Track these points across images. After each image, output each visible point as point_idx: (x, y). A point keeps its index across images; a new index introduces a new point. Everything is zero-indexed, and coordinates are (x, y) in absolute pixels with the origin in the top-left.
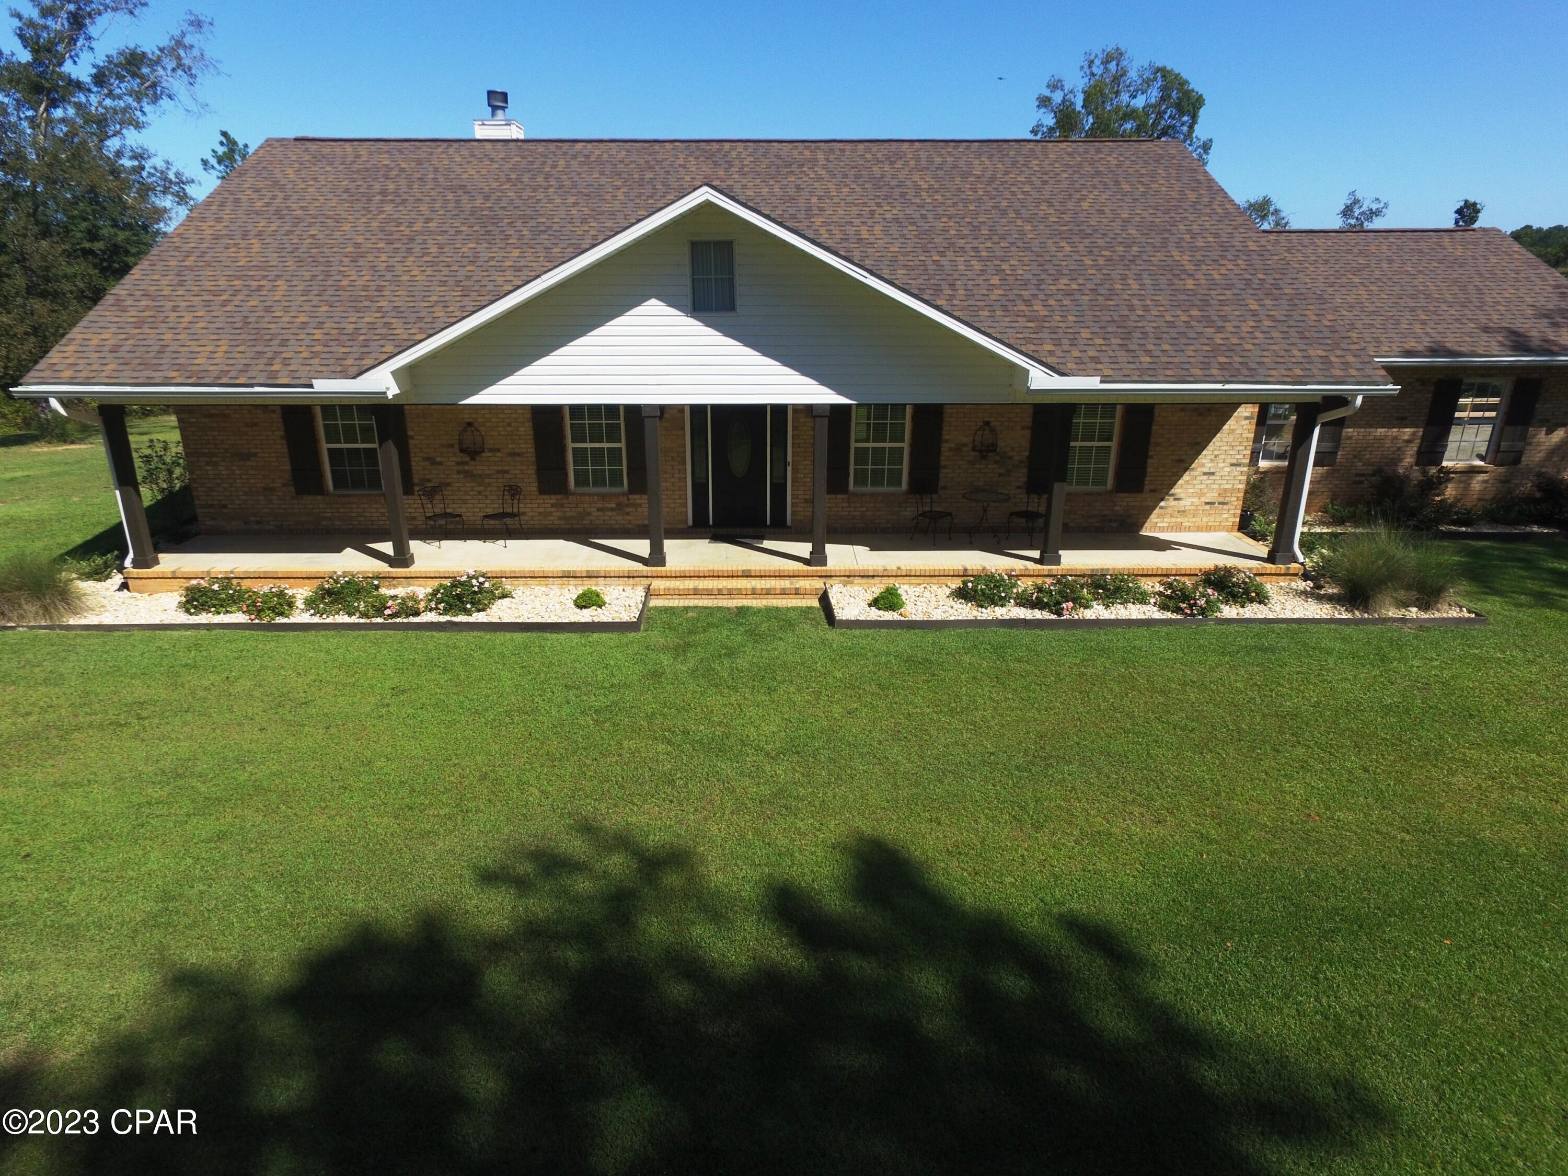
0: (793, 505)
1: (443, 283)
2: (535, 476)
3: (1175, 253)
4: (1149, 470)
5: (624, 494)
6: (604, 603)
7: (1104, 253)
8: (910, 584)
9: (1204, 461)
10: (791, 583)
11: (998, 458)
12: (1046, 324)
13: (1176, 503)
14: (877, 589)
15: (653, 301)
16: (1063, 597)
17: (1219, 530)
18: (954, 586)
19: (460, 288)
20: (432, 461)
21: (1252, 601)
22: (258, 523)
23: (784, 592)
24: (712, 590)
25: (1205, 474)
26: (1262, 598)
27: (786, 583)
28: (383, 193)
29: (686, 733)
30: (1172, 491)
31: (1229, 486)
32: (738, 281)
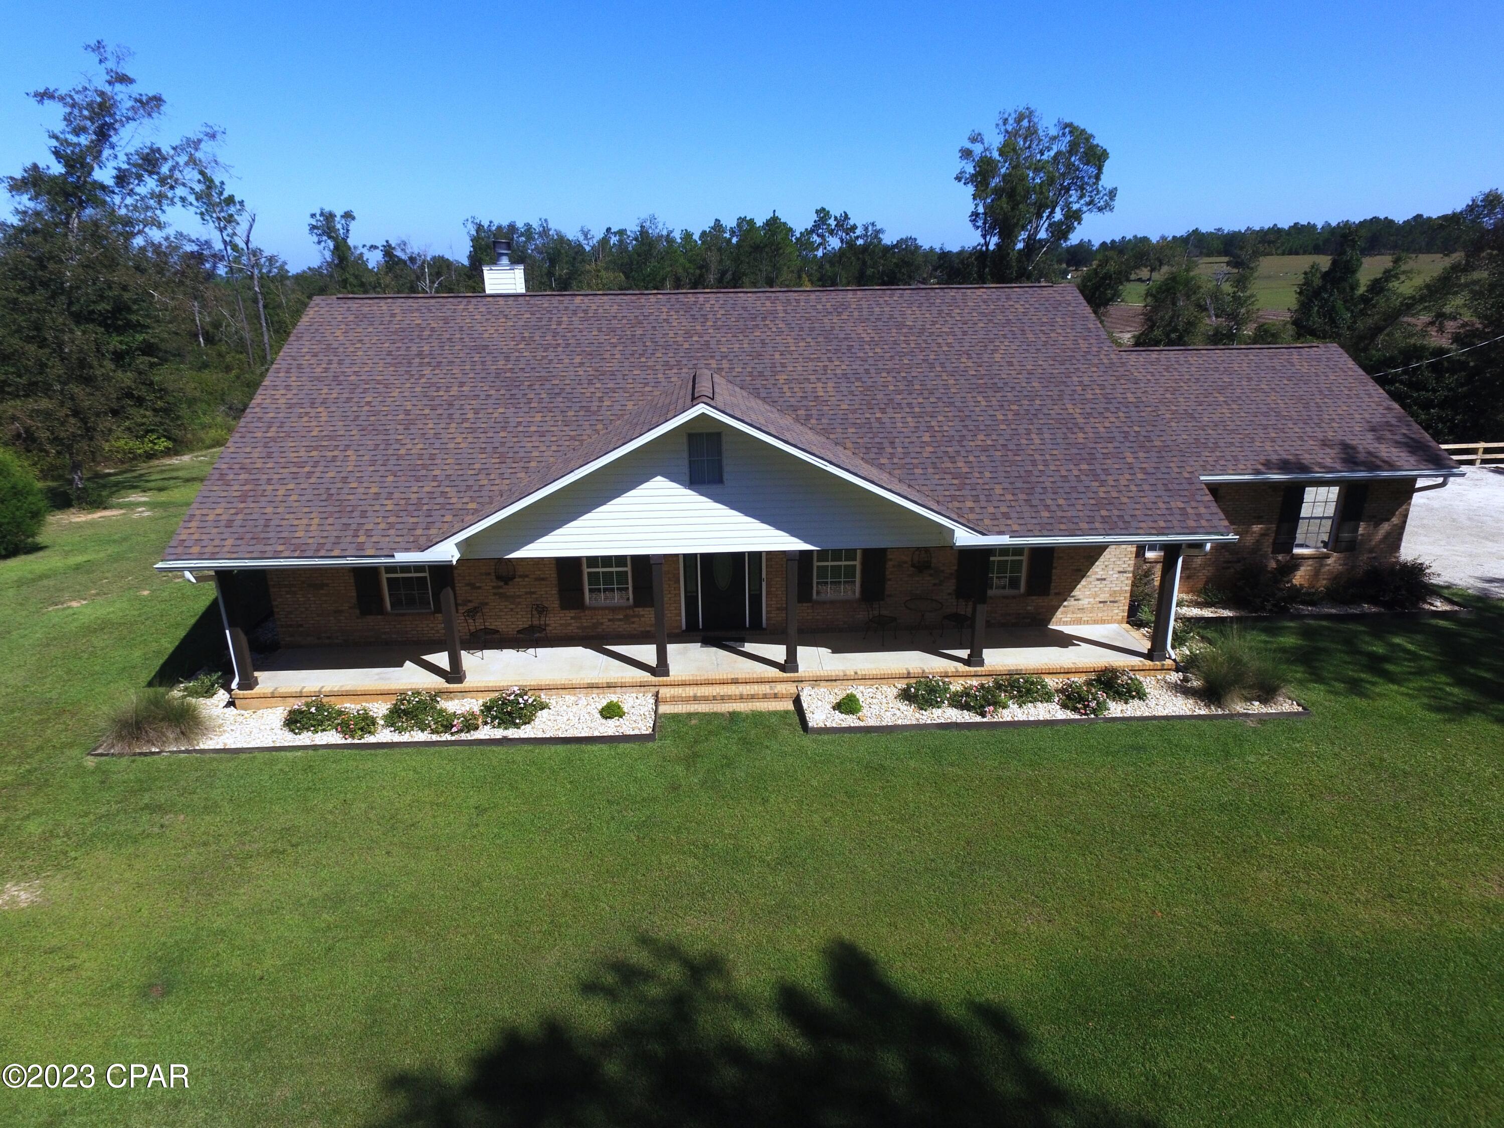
0: (768, 612)
1: (483, 450)
2: (557, 596)
3: (1069, 406)
4: (1054, 578)
5: (629, 607)
6: (624, 713)
8: (865, 685)
9: (1097, 570)
10: (771, 688)
11: (932, 572)
12: (968, 481)
13: (1076, 602)
14: (839, 693)
15: (659, 478)
16: (985, 700)
17: (1111, 623)
18: (899, 686)
19: (497, 455)
20: (473, 586)
21: (1133, 697)
22: (329, 638)
23: (765, 697)
24: (708, 697)
25: (1098, 580)
26: (1141, 695)
27: (765, 689)
28: (420, 354)
29: (706, 846)
30: (1073, 594)
31: (1118, 589)
32: (725, 462)
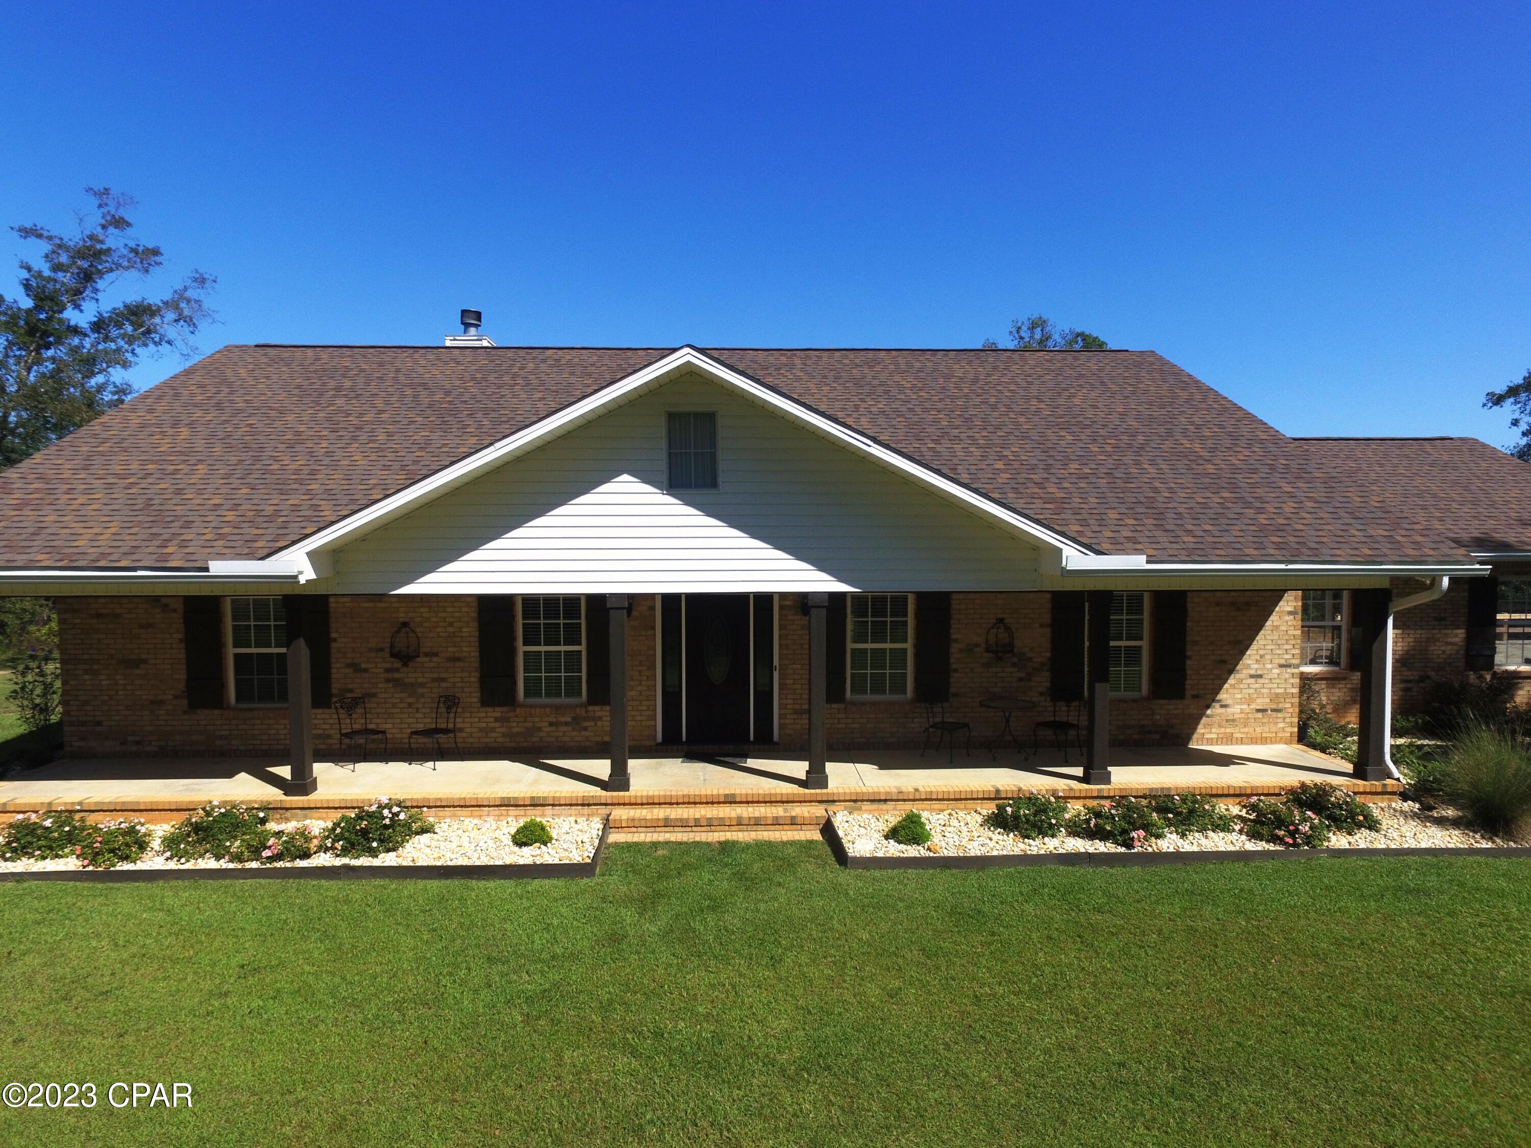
0: (781, 716)
1: (386, 468)
2: (477, 685)
3: (1184, 442)
4: (1189, 672)
5: (581, 705)
6: (551, 839)
7: (1109, 441)
8: (931, 810)
9: (1249, 662)
10: (786, 810)
11: (1015, 660)
12: (1067, 506)
13: (1223, 710)
14: (893, 817)
15: (625, 477)
16: (1129, 823)
17: (1276, 742)
18: (985, 812)
19: (405, 472)
20: (356, 668)
21: (1360, 826)
22: (138, 743)
23: (777, 822)
24: (687, 820)
25: (1252, 676)
26: (1372, 825)
27: (778, 811)
29: (658, 1035)
30: (1219, 697)
31: (1281, 691)
32: (721, 455)
